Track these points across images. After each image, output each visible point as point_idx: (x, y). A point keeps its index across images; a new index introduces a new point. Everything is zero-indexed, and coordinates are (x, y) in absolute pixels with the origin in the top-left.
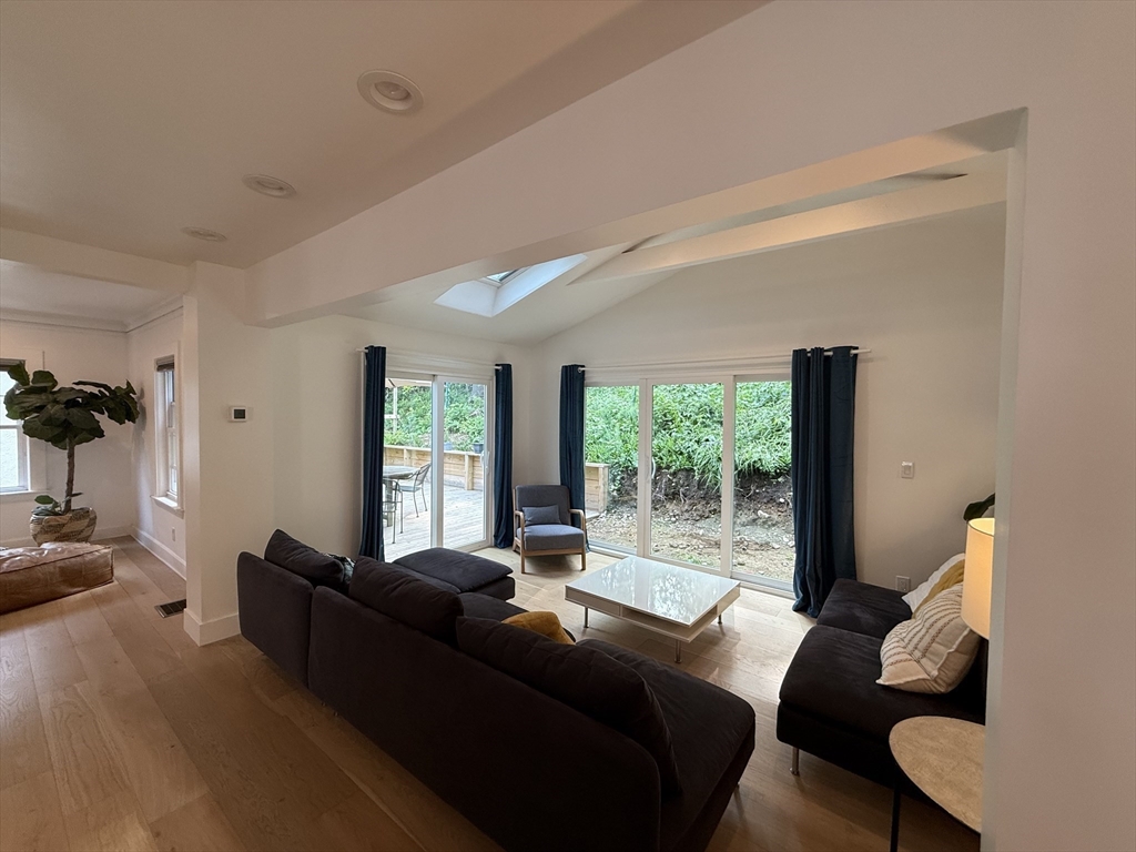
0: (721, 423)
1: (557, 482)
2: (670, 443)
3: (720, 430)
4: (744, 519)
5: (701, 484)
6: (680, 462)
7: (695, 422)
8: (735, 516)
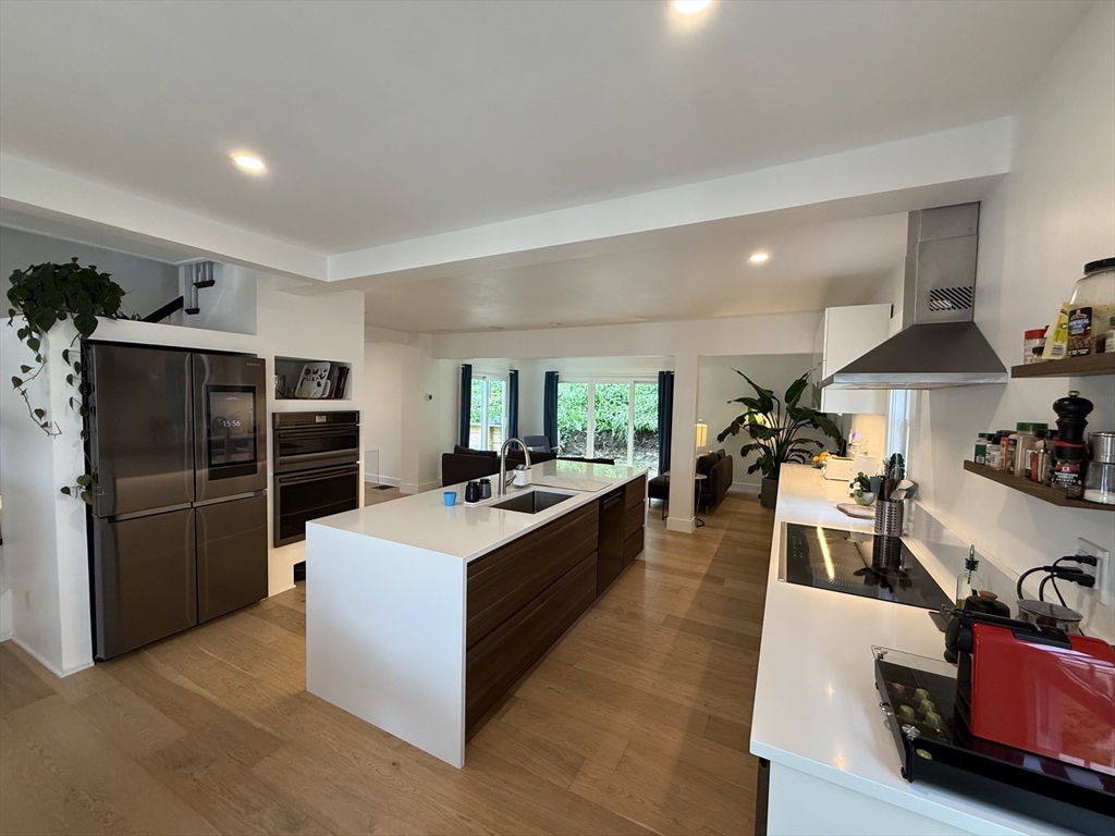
0: (627, 403)
1: (543, 434)
2: (598, 415)
3: (627, 407)
4: (638, 458)
5: (615, 439)
6: (604, 426)
7: (612, 403)
8: (634, 455)
